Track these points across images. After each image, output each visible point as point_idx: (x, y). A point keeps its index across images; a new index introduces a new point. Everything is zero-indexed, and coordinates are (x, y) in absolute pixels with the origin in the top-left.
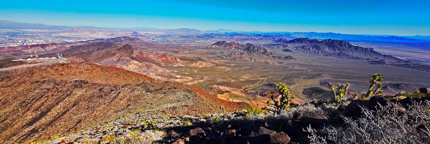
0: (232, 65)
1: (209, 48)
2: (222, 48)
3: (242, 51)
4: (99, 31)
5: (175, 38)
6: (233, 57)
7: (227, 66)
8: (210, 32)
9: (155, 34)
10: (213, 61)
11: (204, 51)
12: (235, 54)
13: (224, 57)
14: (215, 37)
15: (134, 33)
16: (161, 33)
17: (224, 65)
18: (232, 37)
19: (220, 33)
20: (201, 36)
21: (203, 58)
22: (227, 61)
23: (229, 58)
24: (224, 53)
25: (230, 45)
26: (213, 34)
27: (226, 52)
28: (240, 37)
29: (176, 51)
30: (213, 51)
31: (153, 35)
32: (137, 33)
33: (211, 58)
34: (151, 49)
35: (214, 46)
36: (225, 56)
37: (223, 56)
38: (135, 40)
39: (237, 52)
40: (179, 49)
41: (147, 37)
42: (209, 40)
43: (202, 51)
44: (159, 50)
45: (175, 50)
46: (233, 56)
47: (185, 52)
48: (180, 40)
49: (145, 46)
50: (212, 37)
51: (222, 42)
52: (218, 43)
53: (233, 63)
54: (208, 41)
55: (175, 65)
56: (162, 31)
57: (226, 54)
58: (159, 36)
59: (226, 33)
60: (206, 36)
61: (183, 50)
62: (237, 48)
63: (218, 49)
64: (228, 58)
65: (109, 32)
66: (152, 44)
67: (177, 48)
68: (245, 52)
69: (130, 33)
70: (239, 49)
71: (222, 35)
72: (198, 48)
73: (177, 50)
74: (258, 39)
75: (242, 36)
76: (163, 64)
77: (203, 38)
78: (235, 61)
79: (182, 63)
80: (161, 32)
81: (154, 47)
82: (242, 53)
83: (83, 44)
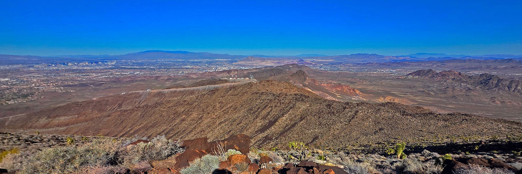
0: (450, 106)
1: (402, 79)
2: (427, 80)
3: (468, 86)
4: (268, 59)
5: (347, 66)
6: (451, 95)
7: (441, 107)
8: (402, 58)
9: (323, 62)
10: (412, 97)
11: (394, 83)
12: (454, 89)
13: (432, 93)
14: (409, 64)
15: (299, 61)
16: (330, 61)
17: (433, 105)
18: (443, 64)
19: (417, 59)
20: (386, 63)
21: (394, 93)
22: (438, 99)
23: (443, 96)
24: (431, 88)
25: (443, 75)
26: (405, 60)
27: (435, 86)
28: (460, 64)
29: (351, 81)
30: (409, 83)
31: (321, 63)
32: (303, 61)
33: (408, 92)
34: (320, 78)
35: (410, 77)
36: (432, 91)
37: (429, 91)
38: (303, 68)
39: (458, 87)
40: (355, 79)
41: (313, 65)
42: (398, 68)
43: (391, 83)
44: (330, 80)
45: (350, 79)
46: (450, 92)
47: (364, 83)
48: (355, 69)
49: (313, 74)
50: (405, 64)
51: (425, 72)
52: (418, 73)
53: (451, 104)
54: (398, 70)
55: (354, 97)
56: (332, 58)
57: (434, 89)
58: (326, 63)
59: (429, 59)
60: (394, 63)
61: (361, 80)
62: (458, 81)
63: (419, 81)
64: (440, 95)
65: (277, 60)
66: (321, 73)
67: (352, 78)
68: (477, 88)
69: (296, 61)
70: (463, 82)
71: (422, 62)
72: (384, 79)
73: (353, 80)
74: (506, 68)
75: (465, 62)
76: (338, 95)
77: (389, 65)
78: (456, 102)
79: (363, 96)
80: (330, 59)
81: (323, 76)
82: (469, 89)
83: (257, 70)
